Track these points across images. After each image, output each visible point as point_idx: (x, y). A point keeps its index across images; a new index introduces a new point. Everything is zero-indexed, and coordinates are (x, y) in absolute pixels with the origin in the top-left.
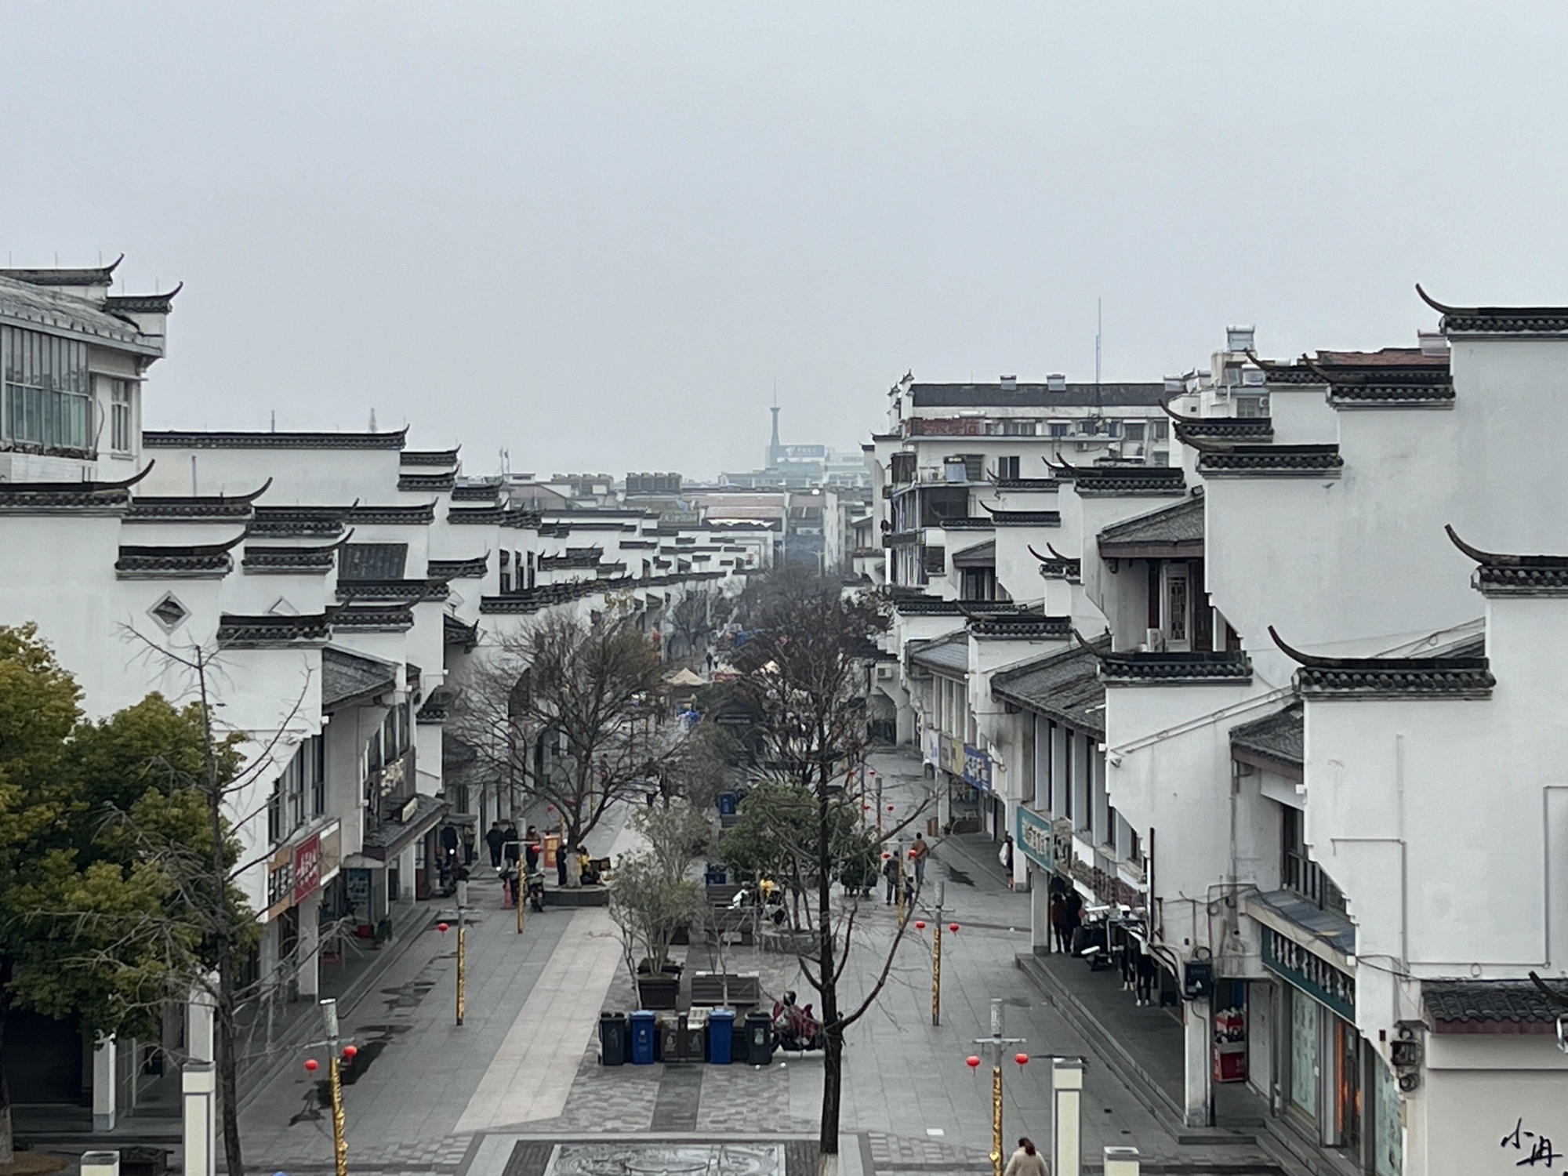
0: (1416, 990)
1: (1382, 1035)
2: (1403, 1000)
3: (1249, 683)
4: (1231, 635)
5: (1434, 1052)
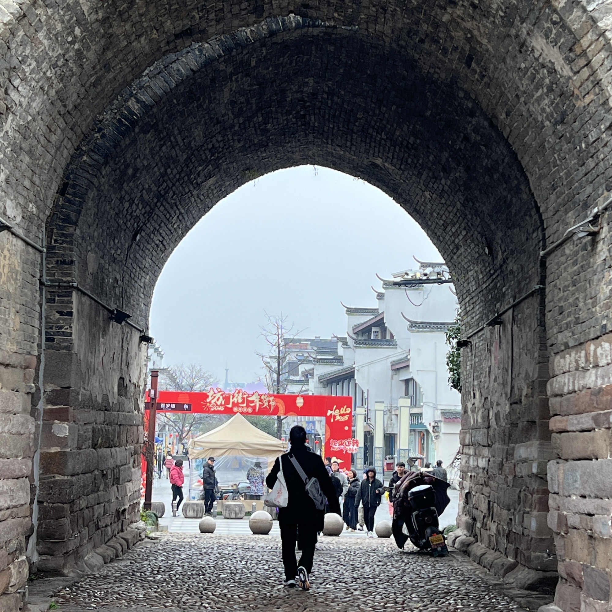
0: (439, 412)
1: (430, 425)
2: (436, 415)
3: (396, 348)
4: (392, 336)
5: (444, 428)
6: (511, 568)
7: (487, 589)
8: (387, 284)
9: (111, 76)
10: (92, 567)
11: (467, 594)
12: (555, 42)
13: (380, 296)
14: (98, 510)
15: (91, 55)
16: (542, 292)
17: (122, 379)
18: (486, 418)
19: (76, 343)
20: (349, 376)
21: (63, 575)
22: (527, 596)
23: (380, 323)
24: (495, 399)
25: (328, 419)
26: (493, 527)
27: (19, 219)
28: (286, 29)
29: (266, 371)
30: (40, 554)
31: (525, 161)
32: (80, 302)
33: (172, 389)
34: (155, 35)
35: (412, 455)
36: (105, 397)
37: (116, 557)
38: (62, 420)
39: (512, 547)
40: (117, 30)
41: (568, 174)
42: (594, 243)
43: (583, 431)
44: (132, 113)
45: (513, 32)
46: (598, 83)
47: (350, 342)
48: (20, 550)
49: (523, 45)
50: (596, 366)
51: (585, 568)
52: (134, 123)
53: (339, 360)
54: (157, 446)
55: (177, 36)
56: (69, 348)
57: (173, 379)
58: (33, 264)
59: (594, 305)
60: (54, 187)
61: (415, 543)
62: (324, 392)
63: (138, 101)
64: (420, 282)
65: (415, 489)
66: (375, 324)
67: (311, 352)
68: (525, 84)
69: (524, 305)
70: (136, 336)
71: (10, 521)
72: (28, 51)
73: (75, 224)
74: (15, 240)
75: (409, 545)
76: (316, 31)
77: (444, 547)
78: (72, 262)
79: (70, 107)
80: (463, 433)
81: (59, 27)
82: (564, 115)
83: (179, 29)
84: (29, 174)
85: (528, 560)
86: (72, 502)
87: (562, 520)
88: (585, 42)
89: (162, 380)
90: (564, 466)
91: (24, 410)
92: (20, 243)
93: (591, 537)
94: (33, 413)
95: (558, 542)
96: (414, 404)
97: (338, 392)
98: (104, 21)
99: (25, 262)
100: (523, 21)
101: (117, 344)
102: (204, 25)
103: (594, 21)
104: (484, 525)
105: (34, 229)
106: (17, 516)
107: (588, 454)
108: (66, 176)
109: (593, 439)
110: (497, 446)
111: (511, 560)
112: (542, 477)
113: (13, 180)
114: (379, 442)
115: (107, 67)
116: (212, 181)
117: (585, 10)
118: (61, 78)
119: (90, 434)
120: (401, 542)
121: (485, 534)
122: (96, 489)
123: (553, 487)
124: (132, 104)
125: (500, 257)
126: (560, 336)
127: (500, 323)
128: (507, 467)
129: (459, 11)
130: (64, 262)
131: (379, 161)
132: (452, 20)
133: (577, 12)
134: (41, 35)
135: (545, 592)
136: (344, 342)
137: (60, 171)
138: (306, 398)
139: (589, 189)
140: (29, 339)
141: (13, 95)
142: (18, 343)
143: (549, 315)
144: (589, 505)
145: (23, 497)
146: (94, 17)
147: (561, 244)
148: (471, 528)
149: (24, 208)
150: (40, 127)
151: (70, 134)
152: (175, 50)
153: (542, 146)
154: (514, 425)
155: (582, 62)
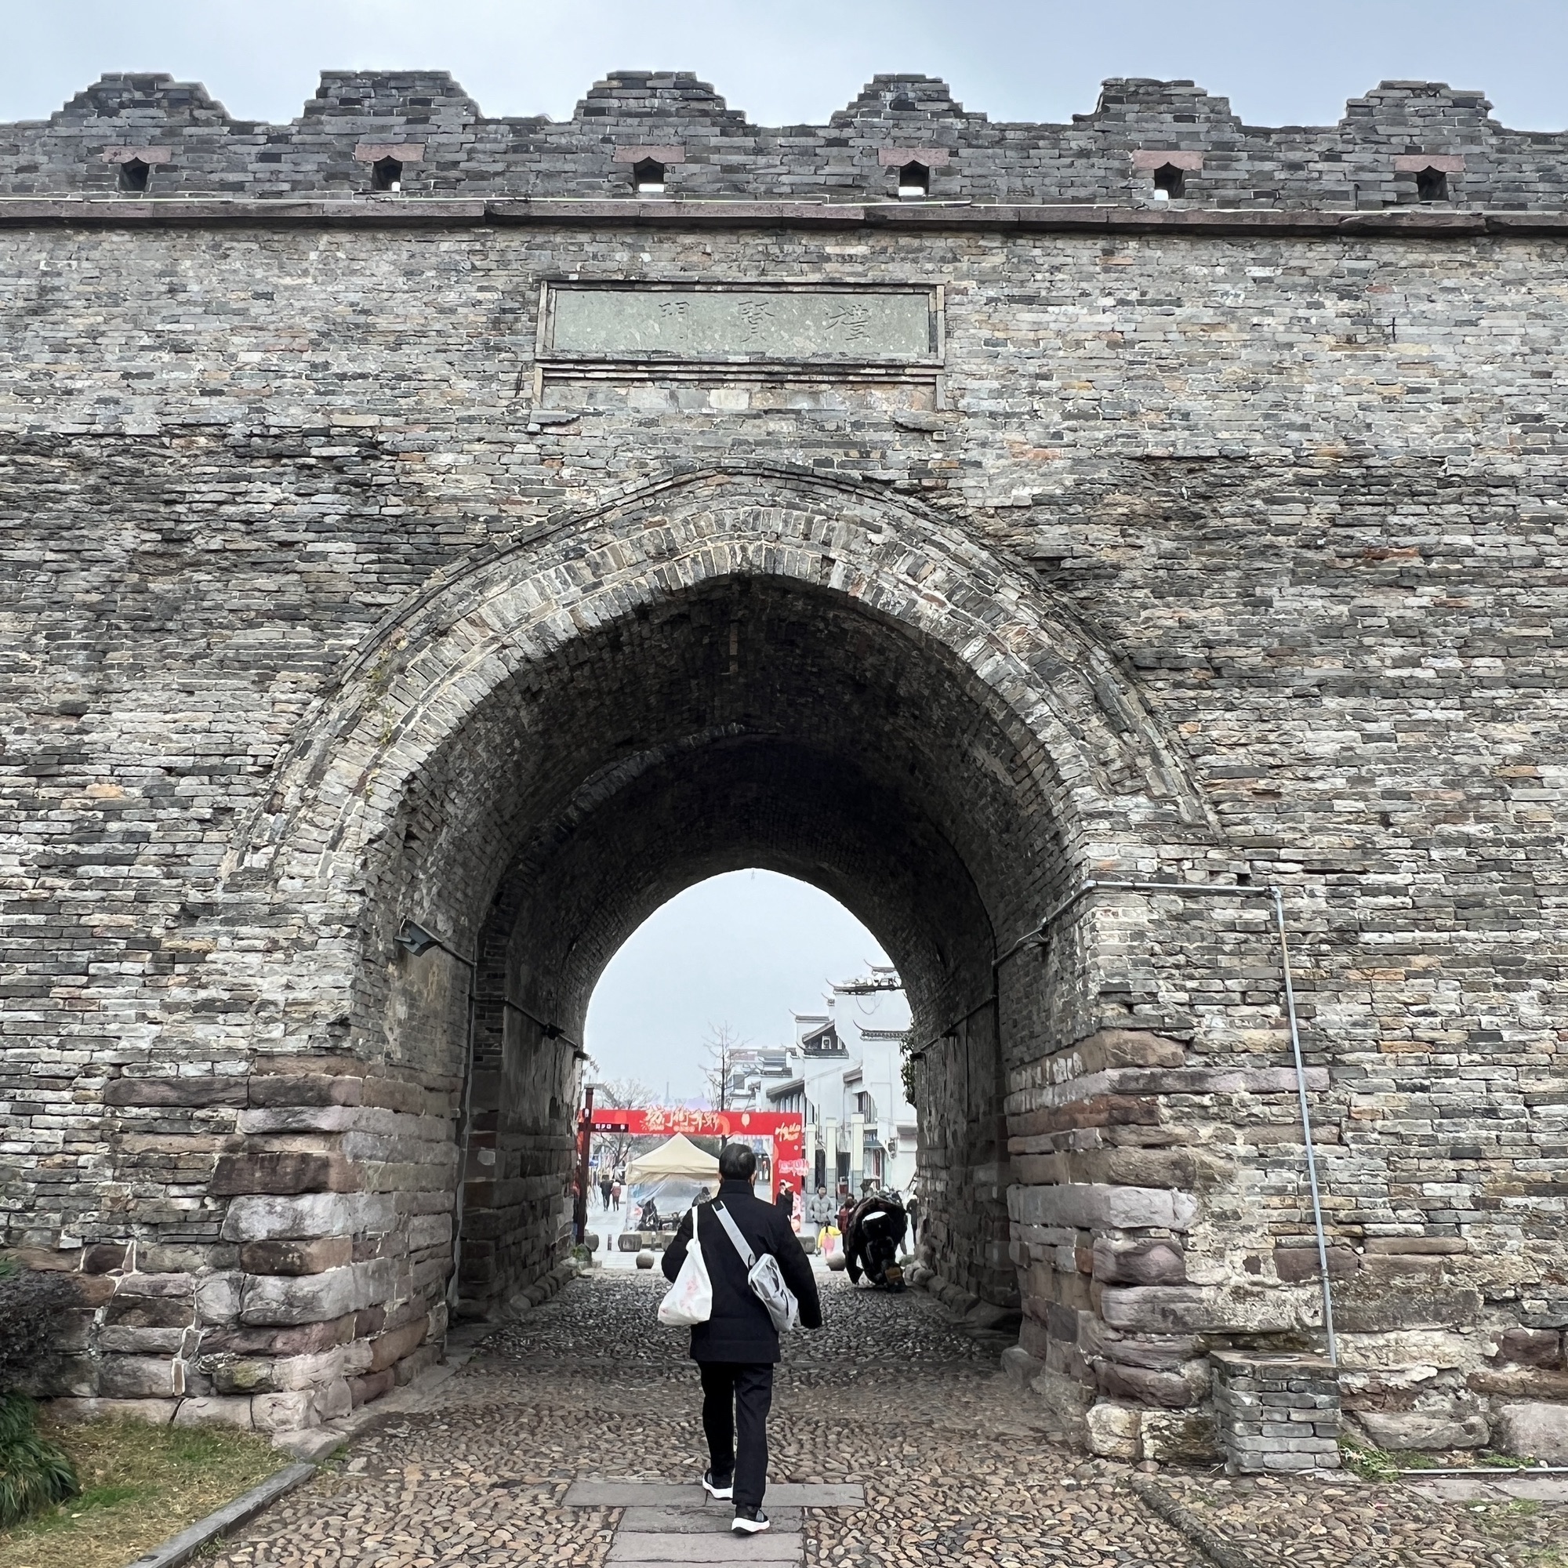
0: (895, 1129)
1: (886, 1142)
2: (891, 1132)
3: (848, 1058)
4: (843, 1046)
5: (901, 1146)
6: (974, 1304)
7: (948, 1331)
8: (838, 990)
9: (549, 786)
10: (518, 1311)
11: (926, 1336)
12: (996, 753)
13: (831, 1002)
14: (526, 1246)
15: (530, 766)
16: (995, 1001)
17: (553, 1100)
18: (943, 1137)
19: (505, 1062)
20: (797, 1090)
21: (486, 1321)
22: (991, 1337)
23: (831, 1032)
24: (951, 1116)
25: (776, 1138)
26: (953, 1258)
27: (449, 933)
28: (729, 736)
29: (710, 1085)
30: (461, 1297)
31: (973, 868)
32: (511, 1019)
33: (609, 1107)
34: (595, 745)
35: (867, 1176)
36: (536, 1121)
37: (544, 1300)
38: (490, 1146)
39: (973, 1281)
40: (557, 740)
41: (1016, 883)
42: (1045, 954)
43: (1042, 1153)
44: (571, 820)
45: (955, 742)
46: (1040, 794)
47: (800, 1053)
48: (438, 1295)
49: (964, 755)
50: (1053, 1084)
51: (1050, 1305)
52: (571, 830)
53: (787, 1072)
54: (591, 1170)
55: (618, 745)
56: (498, 1068)
57: (610, 1095)
58: (463, 980)
59: (1048, 1018)
60: (488, 899)
61: (870, 1277)
62: (771, 1108)
63: (577, 808)
64: (873, 989)
65: (869, 1218)
66: (825, 1033)
67: (758, 1063)
68: (969, 792)
69: (979, 1016)
70: (570, 1052)
71: (429, 1262)
72: (465, 764)
73: (508, 935)
74: (444, 955)
75: (864, 1279)
76: (759, 738)
77: (902, 1281)
78: (503, 976)
79: (507, 817)
80: (919, 1154)
81: (498, 740)
82: (1008, 824)
83: (620, 739)
84: (462, 886)
85: (991, 1295)
86: (497, 1239)
87: (1024, 1250)
88: (1025, 754)
89: (598, 1097)
90: (1025, 1192)
91: (449, 1138)
92: (450, 958)
93: (1055, 1270)
94: (458, 1140)
95: (1021, 1276)
96: (869, 1121)
97: (788, 1107)
98: (542, 734)
99: (455, 978)
100: (964, 732)
101: (549, 1061)
102: (645, 734)
103: (1034, 733)
104: (944, 1256)
105: (465, 943)
106: (437, 1256)
107: (1048, 1178)
108: (501, 885)
109: (1053, 1162)
110: (955, 1168)
111: (973, 1295)
112: (1002, 1202)
113: (445, 893)
114: (831, 1163)
115: (546, 777)
116: (652, 887)
117: (1023, 723)
118: (499, 789)
119: (518, 1162)
120: (855, 1274)
121: (945, 1266)
122: (523, 1223)
123: (1014, 1215)
124: (572, 812)
125: (952, 964)
126: (1015, 1051)
127: (955, 1035)
128: (966, 1191)
129: (901, 722)
130: (495, 976)
131: (825, 865)
132: (894, 730)
133: (1016, 725)
134: (479, 748)
135: (1010, 1331)
136: (794, 1053)
137: (494, 882)
138: (753, 1115)
139: (1037, 899)
140: (455, 1059)
141: (450, 808)
142: (445, 1065)
143: (1003, 1028)
144: (1051, 1235)
145: (444, 1235)
146: (533, 729)
147: (1012, 954)
148: (929, 1258)
149: (456, 922)
150: (475, 838)
151: (506, 844)
152: (616, 759)
153: (989, 854)
154: (972, 1145)
155: (1024, 773)
